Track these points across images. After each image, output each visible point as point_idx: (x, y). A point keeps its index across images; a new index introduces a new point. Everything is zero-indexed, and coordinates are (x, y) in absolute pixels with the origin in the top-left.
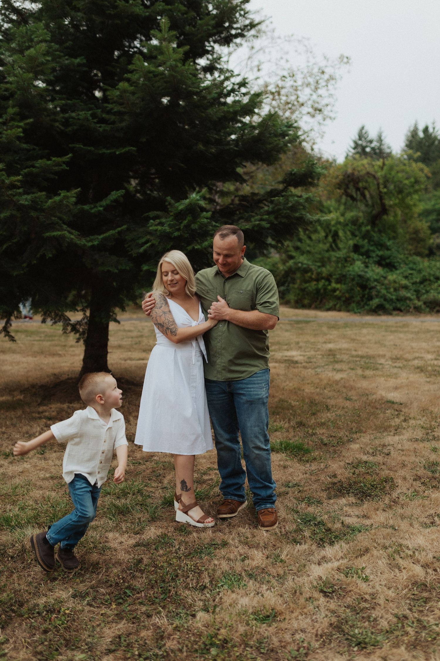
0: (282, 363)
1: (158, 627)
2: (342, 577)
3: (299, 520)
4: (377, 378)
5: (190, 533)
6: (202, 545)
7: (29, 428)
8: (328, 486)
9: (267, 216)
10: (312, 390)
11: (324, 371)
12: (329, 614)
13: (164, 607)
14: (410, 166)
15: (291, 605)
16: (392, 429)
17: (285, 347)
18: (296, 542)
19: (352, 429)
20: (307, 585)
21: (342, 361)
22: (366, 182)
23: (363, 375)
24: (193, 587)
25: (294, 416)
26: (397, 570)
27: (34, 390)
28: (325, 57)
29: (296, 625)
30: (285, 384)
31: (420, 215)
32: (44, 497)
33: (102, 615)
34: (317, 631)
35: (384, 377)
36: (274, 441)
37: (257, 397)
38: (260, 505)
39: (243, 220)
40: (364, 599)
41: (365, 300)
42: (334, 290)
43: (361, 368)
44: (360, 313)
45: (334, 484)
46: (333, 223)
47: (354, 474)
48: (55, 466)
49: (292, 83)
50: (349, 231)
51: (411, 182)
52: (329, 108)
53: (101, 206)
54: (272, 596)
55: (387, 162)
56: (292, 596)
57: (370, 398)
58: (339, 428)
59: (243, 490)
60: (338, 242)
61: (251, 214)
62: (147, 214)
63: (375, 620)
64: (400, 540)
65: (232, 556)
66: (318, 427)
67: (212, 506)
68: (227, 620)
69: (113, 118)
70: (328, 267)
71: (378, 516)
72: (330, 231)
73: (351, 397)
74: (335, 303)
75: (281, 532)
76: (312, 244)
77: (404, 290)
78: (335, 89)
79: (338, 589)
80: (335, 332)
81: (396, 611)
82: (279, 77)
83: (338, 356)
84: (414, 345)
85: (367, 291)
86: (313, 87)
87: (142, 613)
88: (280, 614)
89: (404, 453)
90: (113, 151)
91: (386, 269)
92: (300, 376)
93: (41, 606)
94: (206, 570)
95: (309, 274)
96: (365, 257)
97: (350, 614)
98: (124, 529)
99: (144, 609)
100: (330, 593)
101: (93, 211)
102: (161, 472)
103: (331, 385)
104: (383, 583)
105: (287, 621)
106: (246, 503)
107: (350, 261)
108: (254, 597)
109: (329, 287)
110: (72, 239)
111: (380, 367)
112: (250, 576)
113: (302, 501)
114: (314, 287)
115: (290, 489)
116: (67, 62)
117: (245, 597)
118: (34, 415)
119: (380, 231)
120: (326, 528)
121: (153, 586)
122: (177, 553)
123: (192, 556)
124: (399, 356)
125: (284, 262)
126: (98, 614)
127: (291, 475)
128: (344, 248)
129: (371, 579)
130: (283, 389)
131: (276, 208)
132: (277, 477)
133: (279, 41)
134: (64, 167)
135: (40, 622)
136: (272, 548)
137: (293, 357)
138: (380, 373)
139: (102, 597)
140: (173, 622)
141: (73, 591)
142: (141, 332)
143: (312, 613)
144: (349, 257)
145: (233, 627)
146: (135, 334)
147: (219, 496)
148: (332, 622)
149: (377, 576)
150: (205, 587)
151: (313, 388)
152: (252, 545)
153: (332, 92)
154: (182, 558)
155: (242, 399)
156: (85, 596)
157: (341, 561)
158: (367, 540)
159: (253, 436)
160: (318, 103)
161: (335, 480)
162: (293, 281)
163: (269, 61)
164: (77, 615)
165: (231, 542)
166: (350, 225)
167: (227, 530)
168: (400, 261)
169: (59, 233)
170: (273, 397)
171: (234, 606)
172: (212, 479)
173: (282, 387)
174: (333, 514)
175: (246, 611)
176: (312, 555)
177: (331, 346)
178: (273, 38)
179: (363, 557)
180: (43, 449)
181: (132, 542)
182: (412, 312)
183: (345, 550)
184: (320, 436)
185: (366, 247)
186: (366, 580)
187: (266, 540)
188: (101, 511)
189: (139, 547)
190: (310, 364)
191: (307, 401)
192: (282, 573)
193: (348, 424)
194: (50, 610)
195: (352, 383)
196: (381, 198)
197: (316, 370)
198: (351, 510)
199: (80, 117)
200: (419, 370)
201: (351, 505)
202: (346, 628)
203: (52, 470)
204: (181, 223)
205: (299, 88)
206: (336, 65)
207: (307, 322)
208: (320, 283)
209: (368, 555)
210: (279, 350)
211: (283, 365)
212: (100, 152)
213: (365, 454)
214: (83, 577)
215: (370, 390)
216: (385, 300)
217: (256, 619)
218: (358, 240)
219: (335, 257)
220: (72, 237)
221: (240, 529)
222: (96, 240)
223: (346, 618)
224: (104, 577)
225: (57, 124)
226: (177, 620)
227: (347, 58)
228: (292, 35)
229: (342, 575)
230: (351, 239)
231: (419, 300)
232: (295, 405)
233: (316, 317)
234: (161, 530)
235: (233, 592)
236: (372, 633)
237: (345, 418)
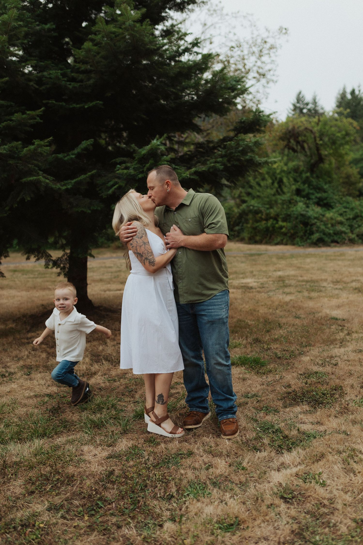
0: (239, 289)
1: (127, 538)
2: (300, 482)
3: (258, 429)
4: (321, 298)
5: (158, 444)
6: (169, 455)
7: (18, 352)
8: (283, 395)
9: (221, 159)
10: (266, 310)
11: (276, 294)
12: (291, 521)
13: (133, 518)
14: (341, 121)
15: (254, 512)
16: (338, 342)
17: (241, 276)
18: (256, 449)
19: (302, 343)
20: (267, 491)
21: (290, 286)
22: (305, 136)
23: (309, 296)
24: (160, 497)
25: (251, 333)
26: (352, 475)
27: (25, 319)
28: (267, 30)
29: (259, 533)
30: (242, 307)
31: (350, 163)
32: (27, 414)
33: (75, 527)
34: (280, 538)
35: (327, 297)
36: (233, 356)
37: (217, 317)
38: (222, 415)
39: (200, 164)
40: (323, 504)
41: (307, 235)
42: (281, 228)
43: (307, 290)
44: (303, 246)
45: (289, 393)
46: (278, 171)
47: (306, 383)
48: (39, 385)
49: (239, 53)
50: (292, 177)
51: (342, 135)
52: (271, 72)
53: (73, 154)
54: (235, 504)
55: (322, 119)
56: (254, 504)
57: (317, 315)
58: (290, 343)
59: (207, 402)
60: (283, 187)
61: (207, 158)
62: (114, 160)
63: (335, 525)
64: (353, 445)
65: (197, 465)
66: (272, 342)
67: (179, 417)
68: (192, 530)
69: (81, 76)
70: (275, 208)
71: (330, 422)
72: (276, 178)
73: (300, 316)
74: (282, 238)
75: (242, 441)
76: (261, 190)
77: (340, 225)
78: (276, 56)
79: (298, 494)
80: (283, 262)
81: (354, 515)
82: (228, 48)
83: (287, 282)
84: (351, 270)
85: (309, 227)
86: (257, 55)
87: (112, 524)
88: (243, 522)
89: (350, 363)
90: (81, 105)
91: (324, 209)
92: (254, 299)
93: (18, 521)
94: (173, 479)
95: (260, 215)
96: (306, 199)
97: (310, 520)
98: (98, 442)
99: (114, 520)
100: (290, 499)
101: (66, 159)
102: (134, 387)
103: (282, 306)
104: (340, 488)
105: (250, 529)
106: (210, 414)
107: (293, 203)
108: (218, 506)
109: (277, 225)
110: (47, 184)
111: (323, 289)
112: (215, 484)
113: (261, 411)
114: (264, 226)
115: (249, 400)
116: (38, 28)
117: (209, 506)
118: (23, 340)
119: (318, 177)
120: (283, 435)
121: (123, 497)
122: (146, 464)
123: (160, 466)
124: (339, 280)
125: (238, 206)
126: (71, 526)
127: (249, 386)
128: (288, 192)
129: (328, 484)
130: (241, 310)
131: (229, 152)
132: (237, 388)
133: (227, 18)
134: (38, 119)
135: (15, 536)
136: (234, 456)
137: (248, 283)
138: (324, 294)
139: (75, 509)
140: (141, 532)
141: (49, 504)
142: (120, 268)
143: (274, 520)
144: (293, 199)
145: (198, 537)
146: (114, 269)
147: (185, 407)
148: (294, 529)
149: (333, 480)
150: (172, 496)
151: (266, 309)
152: (215, 454)
153: (273, 58)
154: (151, 468)
155: (204, 319)
156: (59, 508)
157: (299, 467)
158: (322, 445)
159: (214, 353)
160: (262, 68)
161: (290, 390)
162: (247, 221)
163: (220, 35)
164: (51, 528)
165: (196, 451)
166: (292, 173)
167: (192, 440)
168: (335, 201)
169: (35, 178)
170: (232, 317)
171: (200, 516)
172: (178, 393)
173: (239, 309)
174: (289, 422)
175: (211, 520)
176: (272, 461)
177: (280, 273)
178: (222, 15)
179: (320, 462)
180: (29, 370)
181: (105, 454)
182: (347, 243)
183: (302, 455)
184: (274, 351)
185: (307, 191)
186: (323, 485)
187: (228, 448)
188: (78, 426)
189: (111, 459)
190: (263, 289)
191: (261, 320)
192: (243, 480)
193: (298, 339)
194: (25, 524)
195: (300, 304)
196: (318, 149)
197: (269, 293)
198: (305, 417)
199: (52, 76)
200: (357, 291)
201: (305, 413)
202: (307, 534)
203: (36, 389)
204: (144, 166)
205: (246, 57)
206: (276, 36)
207: (259, 255)
208: (269, 222)
209: (324, 460)
210: (237, 278)
211: (240, 291)
212: (71, 107)
213: (316, 365)
214: (59, 490)
215: (316, 309)
216: (324, 234)
217: (220, 528)
218: (299, 185)
219: (281, 199)
220: (47, 181)
221: (205, 438)
222: (70, 184)
223: (306, 524)
224: (78, 489)
225: (31, 83)
226: (145, 531)
227: (286, 29)
228: (238, 12)
229: (301, 480)
230: (293, 184)
231: (353, 234)
232: (251, 325)
233: (266, 251)
234: (131, 442)
235: (198, 501)
236: (333, 539)
237: (295, 334)
